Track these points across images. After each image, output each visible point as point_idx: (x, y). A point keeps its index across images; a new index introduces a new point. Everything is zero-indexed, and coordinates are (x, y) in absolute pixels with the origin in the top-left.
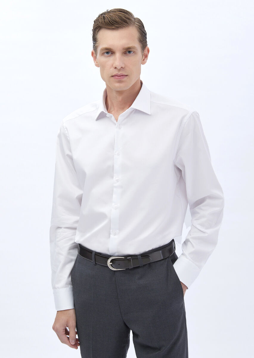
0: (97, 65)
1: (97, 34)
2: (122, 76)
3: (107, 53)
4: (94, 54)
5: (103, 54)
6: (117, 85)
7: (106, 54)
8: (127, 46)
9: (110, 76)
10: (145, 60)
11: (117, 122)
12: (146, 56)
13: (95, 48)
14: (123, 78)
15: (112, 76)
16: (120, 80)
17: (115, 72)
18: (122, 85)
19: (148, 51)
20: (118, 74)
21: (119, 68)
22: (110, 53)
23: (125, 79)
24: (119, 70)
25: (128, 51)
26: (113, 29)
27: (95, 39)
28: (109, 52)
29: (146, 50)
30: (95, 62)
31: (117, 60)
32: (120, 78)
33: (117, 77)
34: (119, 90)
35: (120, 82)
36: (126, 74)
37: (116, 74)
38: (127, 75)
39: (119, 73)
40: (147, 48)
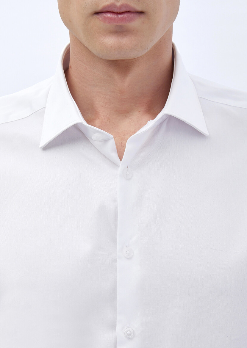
2: (129, 12)
6: (110, 41)
9: (91, 11)
14: (131, 20)
15: (97, 13)
16: (121, 26)
18: (125, 41)
20: (115, 6)
23: (136, 23)
32: (123, 20)
33: (109, 15)
34: (116, 57)
35: (120, 31)
36: (139, 9)
37: (108, 6)
38: (141, 13)
39: (118, 4)
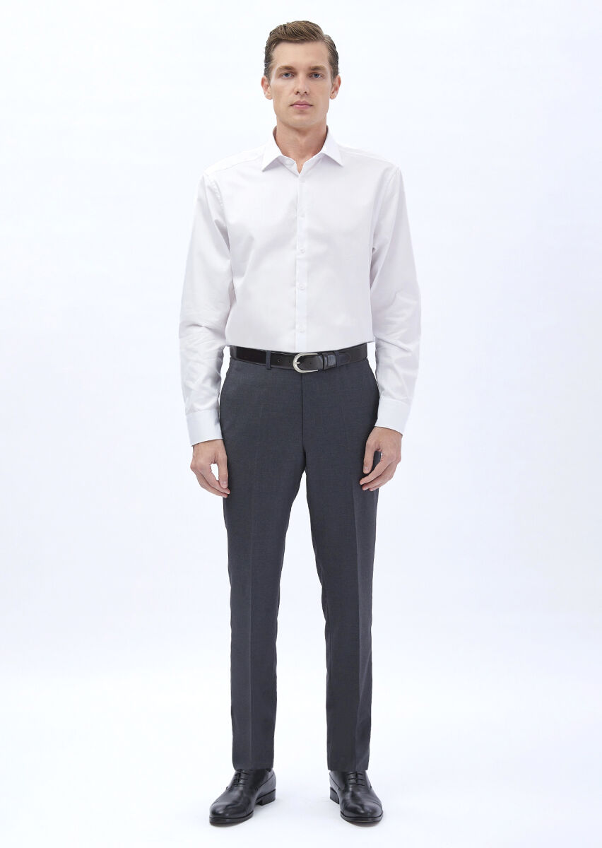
0: (269, 97)
1: (273, 50)
2: (306, 105)
3: (287, 75)
4: (266, 82)
5: (280, 76)
6: (298, 118)
7: (284, 76)
8: (314, 65)
9: (289, 105)
10: (335, 93)
11: (299, 173)
12: (337, 89)
13: (268, 71)
14: (306, 108)
15: (292, 105)
16: (302, 111)
17: (297, 99)
18: (304, 118)
19: (340, 82)
20: (300, 102)
21: (302, 92)
22: (290, 75)
23: (309, 109)
24: (302, 96)
25: (314, 73)
26: (296, 42)
27: (268, 59)
28: (289, 72)
29: (337, 79)
30: (267, 93)
31: (300, 82)
32: (303, 108)
33: (298, 106)
34: (298, 127)
35: (302, 113)
36: (311, 103)
37: (297, 102)
38: (311, 105)
39: (302, 101)
40: (338, 77)
